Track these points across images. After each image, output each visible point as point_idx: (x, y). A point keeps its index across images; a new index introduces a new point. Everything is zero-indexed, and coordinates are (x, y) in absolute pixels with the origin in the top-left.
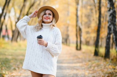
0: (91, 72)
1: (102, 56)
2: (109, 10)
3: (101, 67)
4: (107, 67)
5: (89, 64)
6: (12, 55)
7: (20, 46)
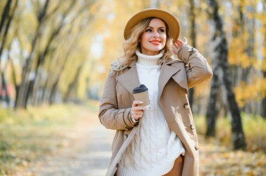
2: (214, 39)
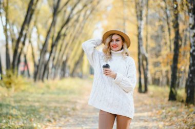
0: (167, 124)
1: (182, 101)
3: (183, 117)
4: (191, 115)
5: (163, 113)
6: (38, 101)
7: (48, 87)
